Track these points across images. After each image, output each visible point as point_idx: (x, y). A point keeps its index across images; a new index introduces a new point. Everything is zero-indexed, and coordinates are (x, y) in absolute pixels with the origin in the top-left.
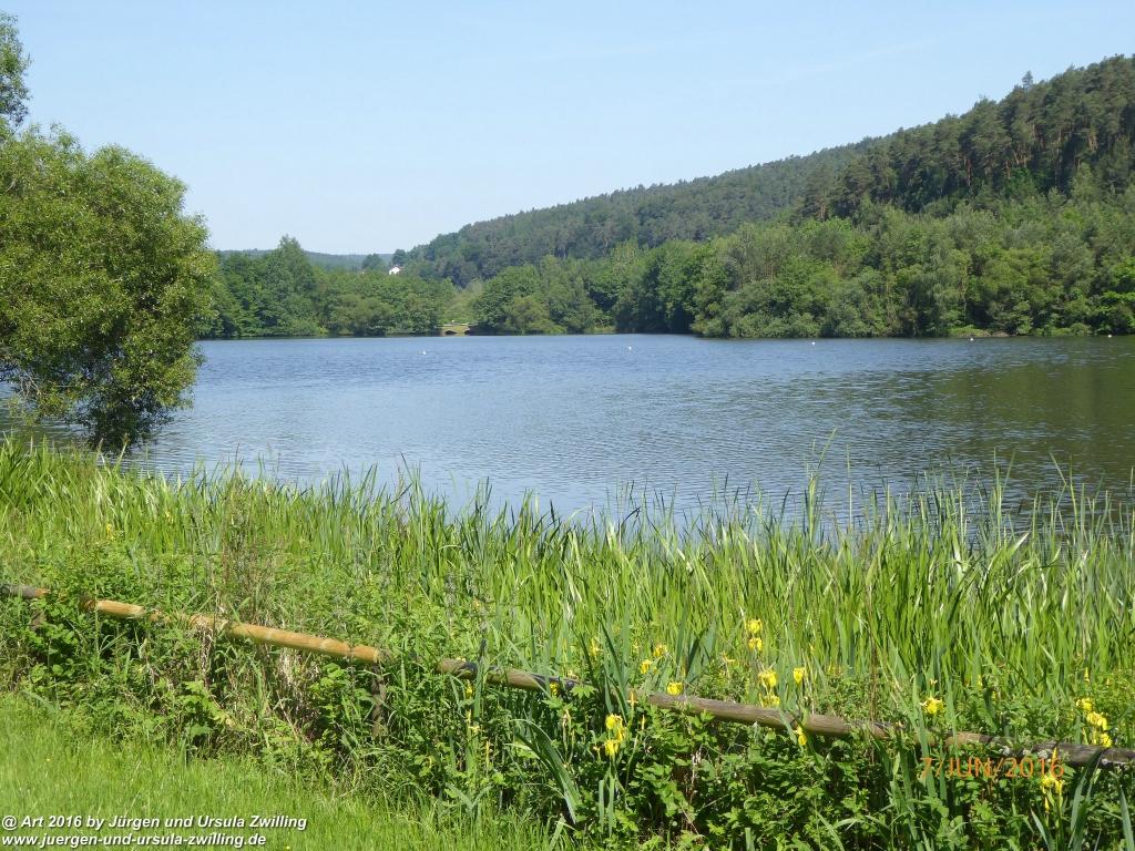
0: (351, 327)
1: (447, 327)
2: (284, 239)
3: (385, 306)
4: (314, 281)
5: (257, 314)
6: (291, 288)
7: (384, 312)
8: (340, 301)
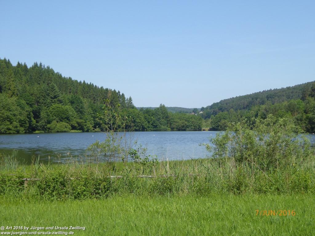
0: (177, 128)
1: (203, 128)
2: (161, 105)
3: (186, 123)
4: (168, 116)
5: (152, 125)
6: (161, 118)
7: (186, 124)
8: (174, 121)
